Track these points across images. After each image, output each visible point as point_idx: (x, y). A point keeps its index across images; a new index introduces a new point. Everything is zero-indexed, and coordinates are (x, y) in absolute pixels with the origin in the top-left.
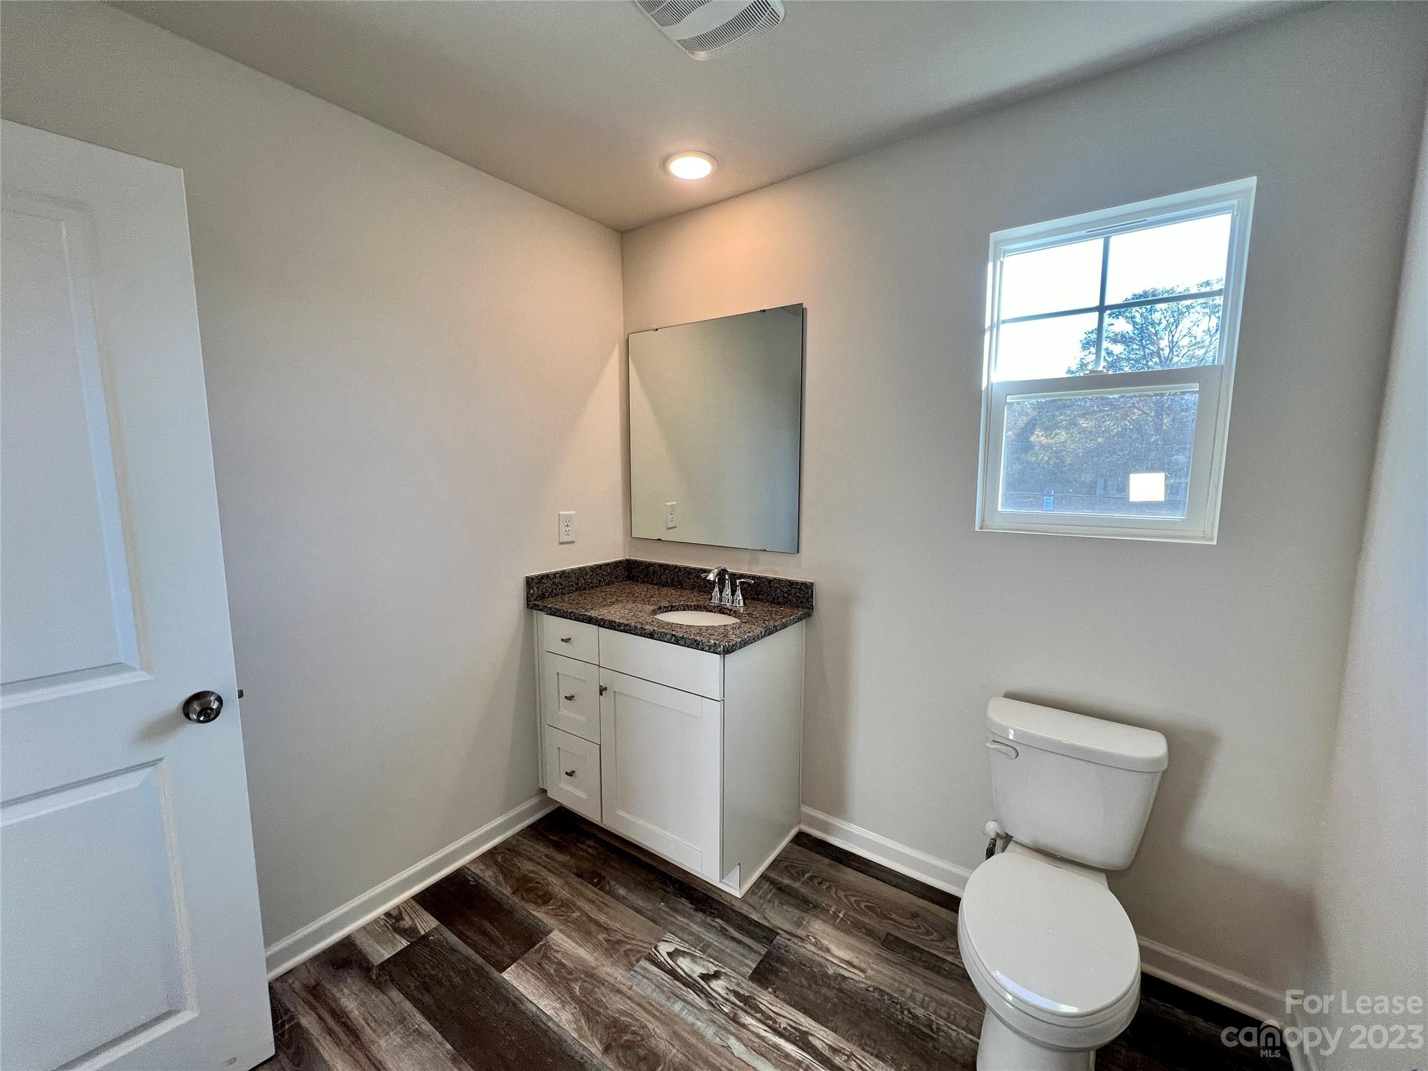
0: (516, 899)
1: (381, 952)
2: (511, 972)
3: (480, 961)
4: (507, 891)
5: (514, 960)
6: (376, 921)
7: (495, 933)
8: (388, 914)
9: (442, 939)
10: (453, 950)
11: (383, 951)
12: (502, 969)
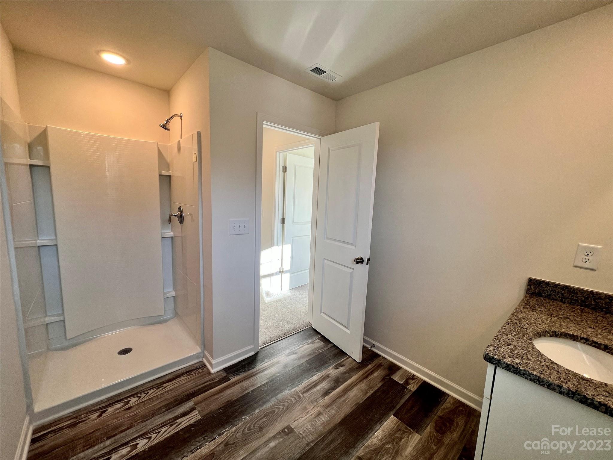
0: (436, 417)
1: (396, 377)
2: (394, 419)
3: (398, 407)
4: (439, 413)
5: (400, 419)
6: (409, 373)
7: (414, 411)
8: (414, 375)
9: (406, 394)
10: (401, 398)
11: (397, 378)
12: (394, 415)
